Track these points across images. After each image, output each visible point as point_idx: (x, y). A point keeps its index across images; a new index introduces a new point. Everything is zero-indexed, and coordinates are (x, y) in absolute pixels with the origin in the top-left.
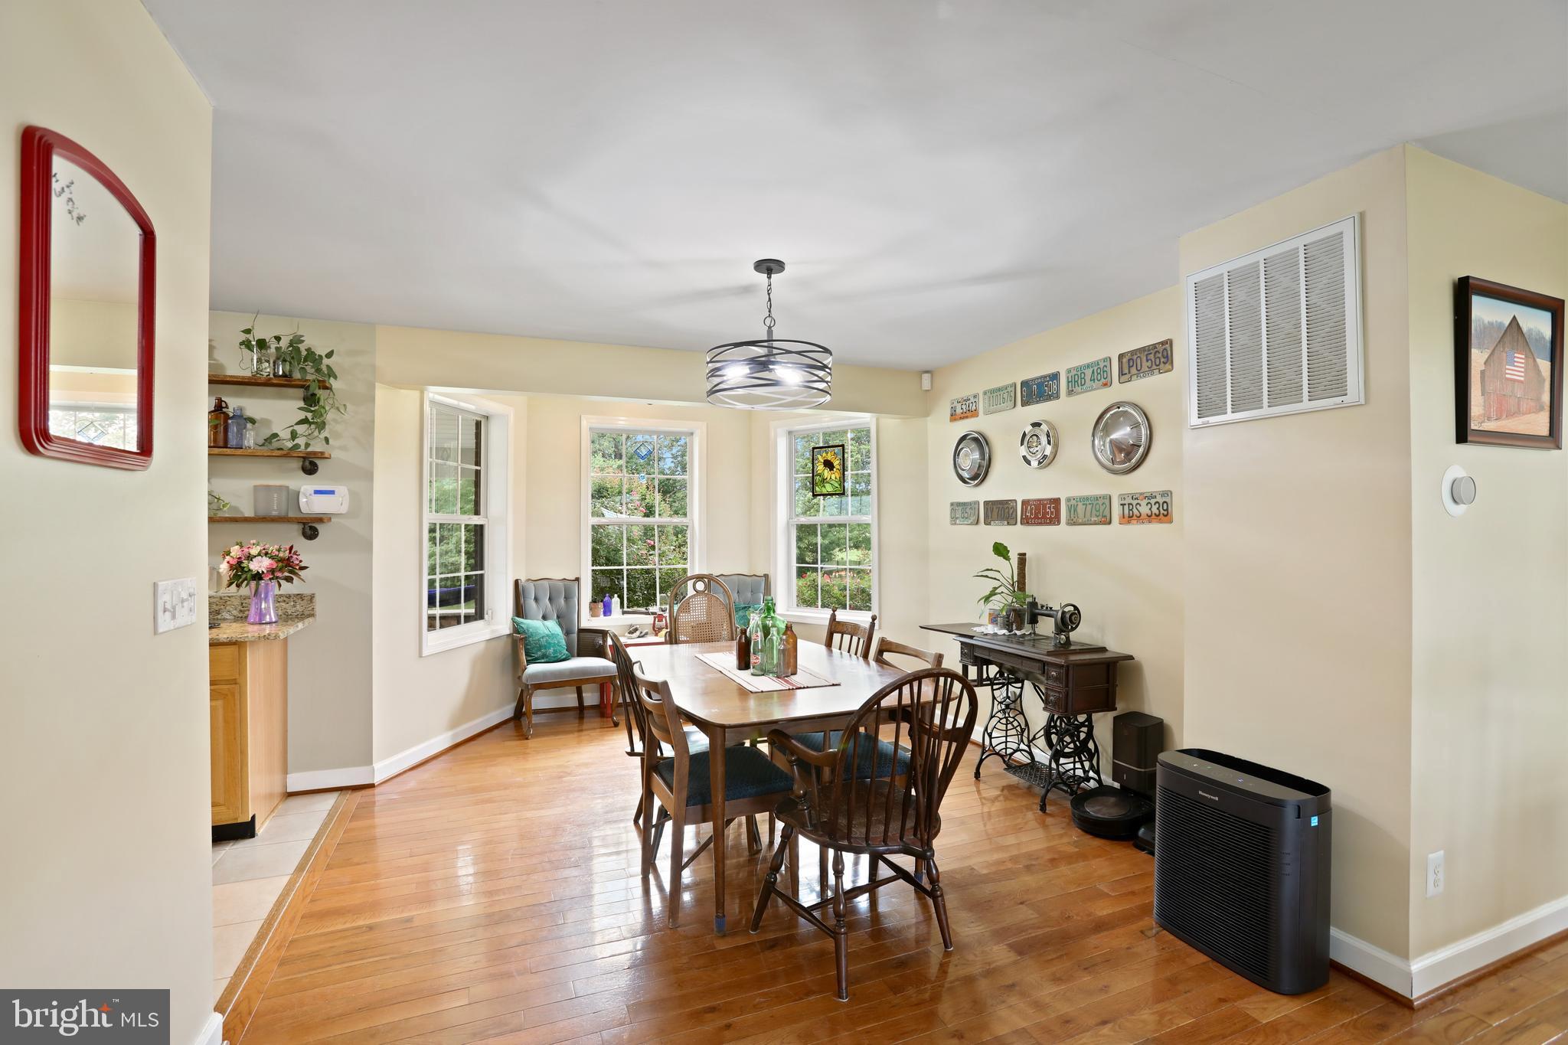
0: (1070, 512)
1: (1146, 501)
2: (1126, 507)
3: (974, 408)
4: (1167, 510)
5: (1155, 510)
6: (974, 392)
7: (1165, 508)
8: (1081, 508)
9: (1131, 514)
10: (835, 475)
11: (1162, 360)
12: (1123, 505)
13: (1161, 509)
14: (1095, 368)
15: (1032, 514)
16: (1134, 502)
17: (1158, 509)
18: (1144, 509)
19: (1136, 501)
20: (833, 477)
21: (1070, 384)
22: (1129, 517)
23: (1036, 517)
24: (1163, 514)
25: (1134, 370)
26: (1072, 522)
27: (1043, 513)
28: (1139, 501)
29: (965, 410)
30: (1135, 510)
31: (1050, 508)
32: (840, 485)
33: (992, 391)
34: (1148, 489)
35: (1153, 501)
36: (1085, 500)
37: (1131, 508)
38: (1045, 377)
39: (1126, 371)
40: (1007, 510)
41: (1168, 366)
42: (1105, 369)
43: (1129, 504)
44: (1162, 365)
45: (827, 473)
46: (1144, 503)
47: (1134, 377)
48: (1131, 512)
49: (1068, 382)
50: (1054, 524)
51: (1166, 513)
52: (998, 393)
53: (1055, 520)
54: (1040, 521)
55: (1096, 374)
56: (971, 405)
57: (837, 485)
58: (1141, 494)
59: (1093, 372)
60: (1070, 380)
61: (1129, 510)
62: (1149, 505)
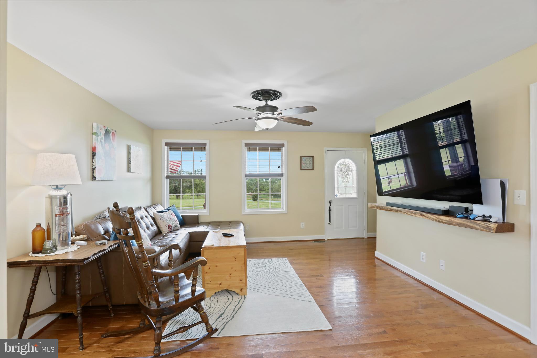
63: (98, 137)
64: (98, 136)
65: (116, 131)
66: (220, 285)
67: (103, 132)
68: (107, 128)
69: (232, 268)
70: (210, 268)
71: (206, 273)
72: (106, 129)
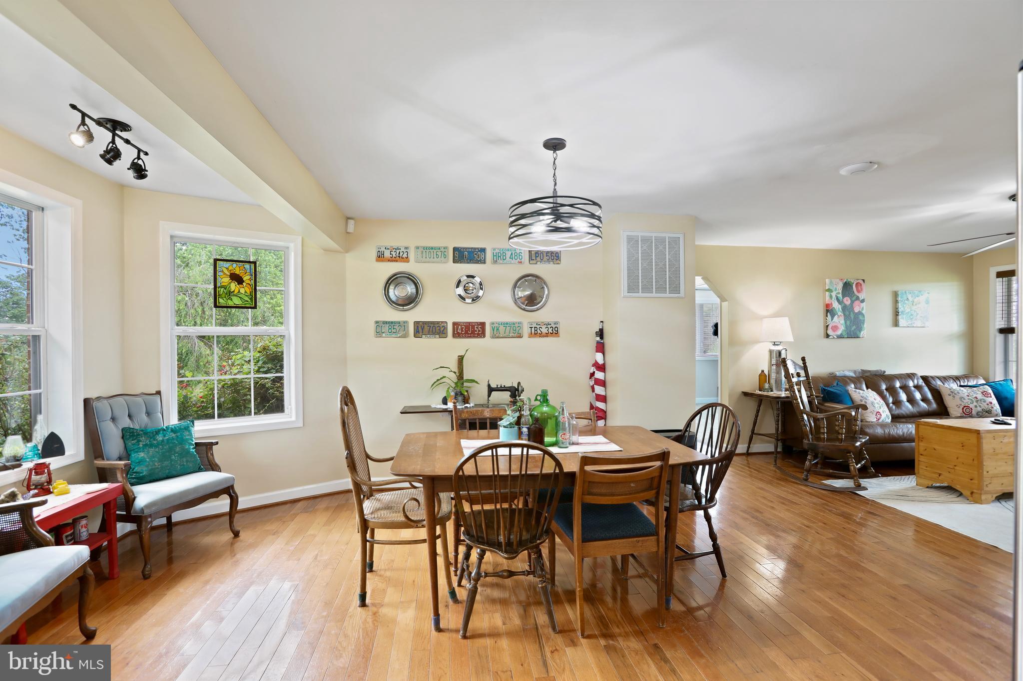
0: (494, 330)
1: (545, 326)
2: (533, 329)
3: (405, 255)
4: (557, 331)
5: (550, 330)
6: (406, 245)
7: (556, 330)
8: (502, 328)
9: (536, 333)
10: (244, 290)
11: (555, 258)
12: (531, 328)
13: (554, 330)
14: (513, 253)
15: (462, 331)
16: (538, 327)
17: (552, 330)
18: (544, 330)
19: (539, 326)
20: (242, 291)
21: (495, 257)
22: (535, 334)
23: (466, 333)
24: (555, 332)
25: (538, 259)
26: (494, 337)
27: (472, 330)
28: (541, 326)
29: (394, 256)
30: (538, 330)
31: (477, 328)
32: (251, 299)
33: (425, 248)
34: (546, 320)
35: (549, 326)
36: (505, 324)
37: (536, 329)
38: (475, 249)
39: (534, 258)
40: (438, 328)
41: (558, 262)
42: (520, 254)
43: (535, 328)
44: (555, 260)
45: (234, 286)
46: (544, 327)
47: (539, 263)
48: (536, 332)
49: (494, 256)
50: (481, 337)
51: (556, 332)
52: (432, 251)
53: (482, 334)
54: (469, 335)
55: (514, 255)
56: (401, 254)
57: (246, 299)
58: (542, 322)
59: (512, 254)
60: (495, 254)
61: (535, 330)
62: (547, 328)
63: (832, 294)
64: (832, 292)
65: (864, 280)
66: (939, 476)
67: (841, 285)
68: (847, 280)
69: (957, 458)
70: (926, 450)
71: (921, 455)
72: (845, 281)
